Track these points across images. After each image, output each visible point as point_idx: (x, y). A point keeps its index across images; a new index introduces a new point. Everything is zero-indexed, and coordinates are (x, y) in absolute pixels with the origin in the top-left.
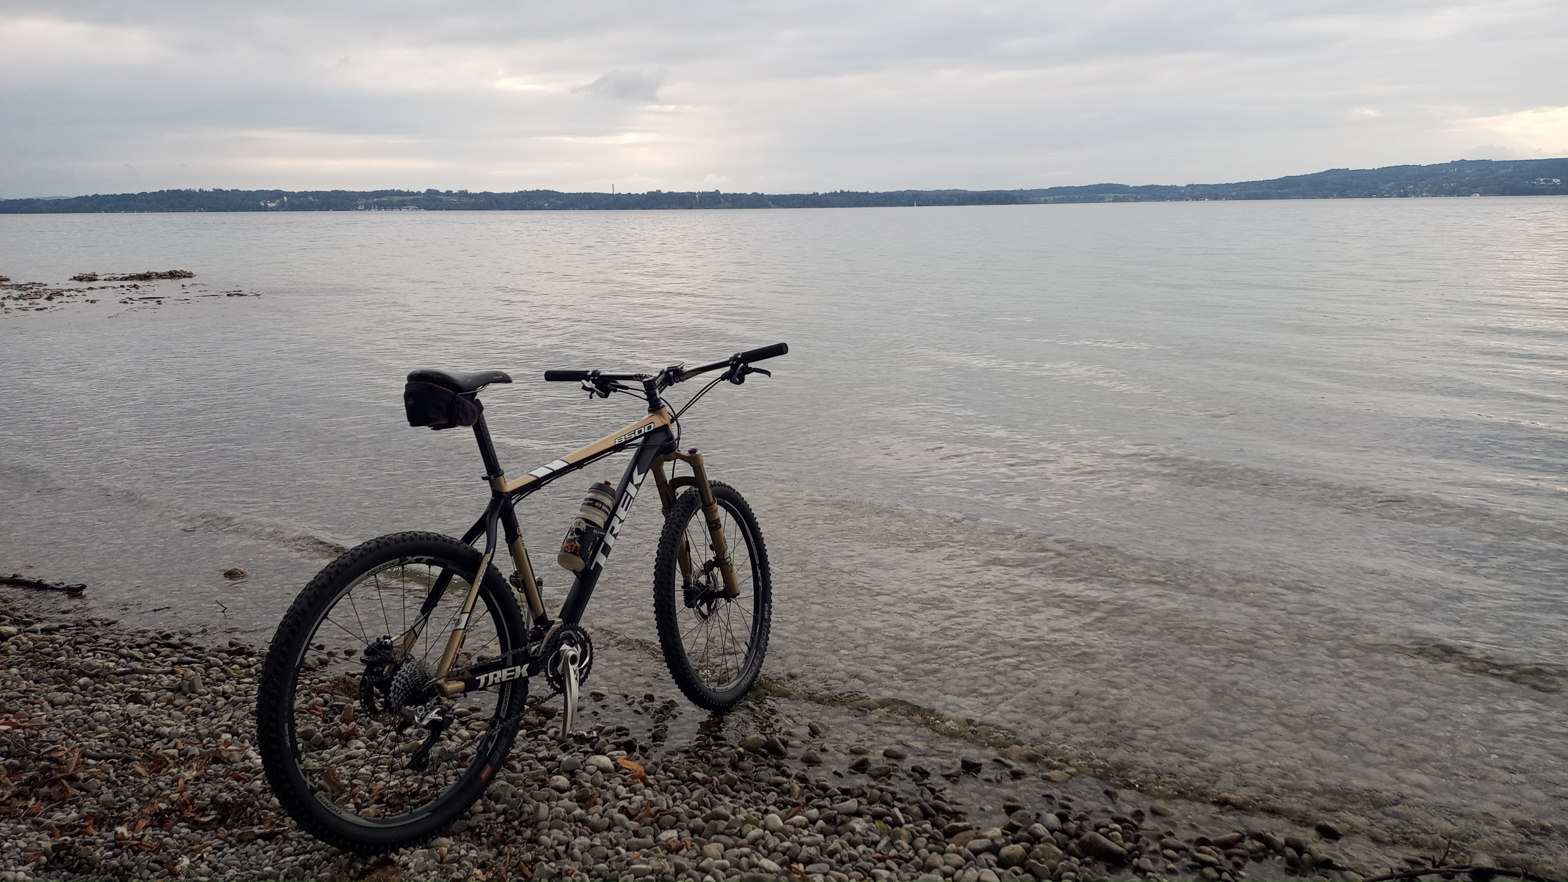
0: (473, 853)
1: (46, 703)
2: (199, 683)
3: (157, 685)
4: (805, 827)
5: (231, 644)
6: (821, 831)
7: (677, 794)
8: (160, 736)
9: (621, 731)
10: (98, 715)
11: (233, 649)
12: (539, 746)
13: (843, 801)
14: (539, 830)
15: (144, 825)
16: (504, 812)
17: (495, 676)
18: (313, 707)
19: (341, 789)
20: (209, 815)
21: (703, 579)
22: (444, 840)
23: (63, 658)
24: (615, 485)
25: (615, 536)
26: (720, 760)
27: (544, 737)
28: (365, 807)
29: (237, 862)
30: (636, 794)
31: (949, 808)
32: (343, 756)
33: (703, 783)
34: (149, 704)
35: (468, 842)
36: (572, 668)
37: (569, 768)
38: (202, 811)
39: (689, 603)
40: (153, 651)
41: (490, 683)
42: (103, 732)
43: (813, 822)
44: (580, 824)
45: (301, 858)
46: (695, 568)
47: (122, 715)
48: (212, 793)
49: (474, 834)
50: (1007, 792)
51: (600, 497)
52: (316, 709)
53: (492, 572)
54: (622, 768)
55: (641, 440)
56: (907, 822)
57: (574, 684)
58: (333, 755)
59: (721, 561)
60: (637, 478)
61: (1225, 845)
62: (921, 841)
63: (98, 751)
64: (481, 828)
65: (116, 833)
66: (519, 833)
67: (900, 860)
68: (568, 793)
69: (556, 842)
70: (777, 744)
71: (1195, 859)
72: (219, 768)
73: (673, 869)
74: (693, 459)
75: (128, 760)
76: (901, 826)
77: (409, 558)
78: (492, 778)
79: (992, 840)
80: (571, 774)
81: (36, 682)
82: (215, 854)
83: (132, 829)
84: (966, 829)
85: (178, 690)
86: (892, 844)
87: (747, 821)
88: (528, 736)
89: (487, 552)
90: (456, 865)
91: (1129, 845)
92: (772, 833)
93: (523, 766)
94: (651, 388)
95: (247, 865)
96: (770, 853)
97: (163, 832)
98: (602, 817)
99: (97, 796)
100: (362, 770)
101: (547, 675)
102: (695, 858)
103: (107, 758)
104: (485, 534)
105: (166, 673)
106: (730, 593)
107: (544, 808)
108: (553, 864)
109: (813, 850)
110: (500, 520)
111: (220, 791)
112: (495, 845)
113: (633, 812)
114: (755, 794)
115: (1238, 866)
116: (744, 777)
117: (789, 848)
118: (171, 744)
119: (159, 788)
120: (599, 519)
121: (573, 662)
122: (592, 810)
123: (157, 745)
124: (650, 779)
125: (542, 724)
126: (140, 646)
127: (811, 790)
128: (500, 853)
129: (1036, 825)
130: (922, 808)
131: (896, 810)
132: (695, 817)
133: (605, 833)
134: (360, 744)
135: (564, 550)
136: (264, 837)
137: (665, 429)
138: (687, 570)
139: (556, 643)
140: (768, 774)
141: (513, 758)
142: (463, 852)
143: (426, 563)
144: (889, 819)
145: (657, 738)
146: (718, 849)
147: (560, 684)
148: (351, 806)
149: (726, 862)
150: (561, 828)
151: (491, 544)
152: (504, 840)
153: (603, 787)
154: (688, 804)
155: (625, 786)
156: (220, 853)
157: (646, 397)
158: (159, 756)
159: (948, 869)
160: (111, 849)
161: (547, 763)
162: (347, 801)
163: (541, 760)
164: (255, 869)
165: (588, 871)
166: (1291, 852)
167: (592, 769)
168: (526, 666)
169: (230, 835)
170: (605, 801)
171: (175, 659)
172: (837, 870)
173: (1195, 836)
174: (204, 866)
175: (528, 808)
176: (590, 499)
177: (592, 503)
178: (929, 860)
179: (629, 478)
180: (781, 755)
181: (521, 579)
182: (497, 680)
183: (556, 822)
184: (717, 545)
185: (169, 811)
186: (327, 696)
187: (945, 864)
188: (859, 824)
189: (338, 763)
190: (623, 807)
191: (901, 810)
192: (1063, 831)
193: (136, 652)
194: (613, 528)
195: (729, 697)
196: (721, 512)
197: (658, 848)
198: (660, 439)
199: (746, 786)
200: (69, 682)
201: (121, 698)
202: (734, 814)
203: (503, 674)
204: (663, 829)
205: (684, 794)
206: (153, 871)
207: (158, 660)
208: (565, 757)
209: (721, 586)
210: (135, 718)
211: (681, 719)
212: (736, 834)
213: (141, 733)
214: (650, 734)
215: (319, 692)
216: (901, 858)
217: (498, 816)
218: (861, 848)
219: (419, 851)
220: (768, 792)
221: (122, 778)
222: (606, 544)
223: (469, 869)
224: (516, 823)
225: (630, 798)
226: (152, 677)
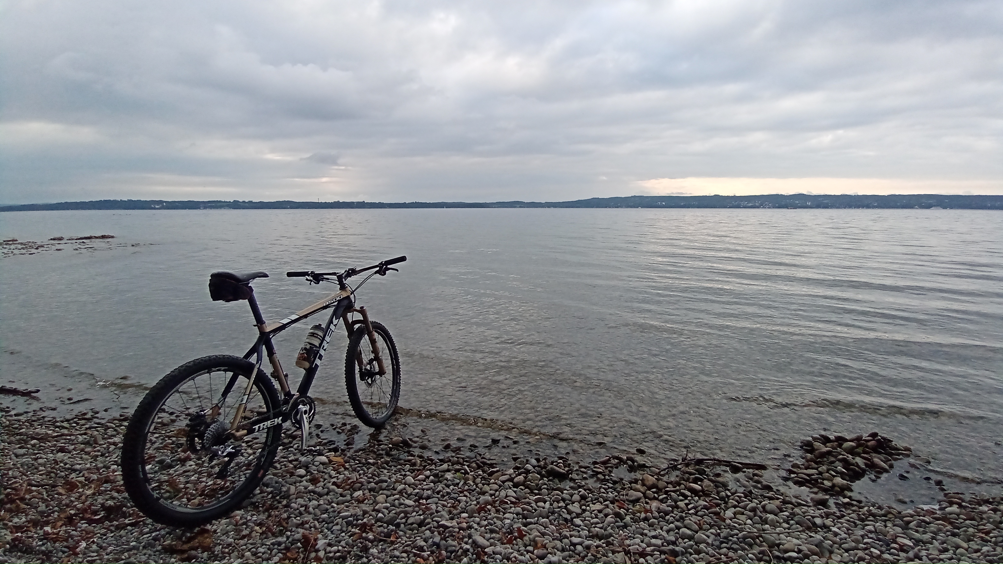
0: (255, 518)
1: (13, 455)
2: (99, 438)
3: (75, 442)
4: (424, 481)
5: (121, 416)
6: (432, 482)
7: (361, 472)
8: (75, 470)
9: (331, 442)
10: (40, 461)
11: (122, 418)
12: (289, 454)
13: (442, 465)
14: (290, 500)
15: (61, 524)
16: (271, 492)
17: (264, 425)
18: (166, 446)
19: (179, 491)
20: (99, 515)
21: (368, 367)
22: (238, 512)
23: (24, 430)
24: (323, 326)
25: (325, 350)
26: (381, 452)
27: (292, 449)
28: (193, 499)
29: (114, 542)
30: (340, 475)
31: (488, 462)
32: (182, 471)
33: (373, 464)
34: (70, 452)
35: (252, 511)
36: (304, 416)
37: (305, 464)
38: (95, 513)
39: (362, 378)
40: (75, 423)
41: (261, 429)
42: (42, 471)
43: (428, 477)
44: (312, 494)
45: (153, 534)
46: (364, 362)
47: (53, 460)
48: (102, 502)
49: (255, 507)
50: (513, 451)
51: (316, 332)
52: (168, 447)
53: (260, 372)
54: (333, 461)
55: (336, 303)
56: (471, 472)
57: (306, 424)
58: (175, 471)
59: (377, 358)
60: (335, 322)
61: (604, 463)
62: (478, 480)
63: (38, 482)
64: (259, 502)
65: (44, 531)
66: (280, 502)
67: (470, 491)
68: (305, 478)
69: (300, 506)
70: (407, 441)
71: (593, 471)
72: (108, 486)
73: (362, 512)
74: (362, 311)
75: (54, 486)
76: (468, 474)
77: (213, 369)
78: (264, 475)
79: (510, 475)
80: (306, 467)
81: (9, 444)
82: (101, 538)
83: (53, 527)
84: (498, 471)
85: (87, 443)
86: (465, 484)
87: (397, 481)
88: (284, 449)
89: (257, 363)
90: (245, 526)
91: (567, 469)
92: (409, 486)
93: (281, 466)
94: (340, 278)
95: (120, 544)
96: (409, 496)
97: (72, 528)
98: (323, 489)
99: (36, 508)
100: (193, 478)
101: (292, 421)
102: (372, 504)
103: (42, 486)
104: (256, 354)
105: (81, 435)
106: (382, 372)
107: (293, 488)
108: (299, 518)
109: (429, 492)
110: (264, 346)
111: (107, 500)
112: (267, 510)
113: (339, 484)
114: (399, 467)
115: (610, 472)
116: (393, 459)
117: (418, 493)
118: (81, 475)
119: (72, 502)
120: (316, 342)
121: (305, 414)
122: (318, 485)
123: (73, 475)
124: (347, 465)
125: (290, 442)
126: (68, 421)
127: (426, 462)
128: (269, 516)
129: (527, 465)
130: (477, 464)
131: (466, 467)
132: (371, 482)
133: (326, 496)
134: (191, 463)
135: (299, 358)
136: (131, 525)
137: (348, 297)
138: (360, 363)
139: (296, 404)
140: (405, 456)
141: (276, 462)
142: (249, 518)
143: (223, 371)
144: (463, 471)
145: (349, 444)
146: (383, 498)
147: (299, 424)
148: (185, 500)
149: (388, 505)
150: (302, 498)
151: (259, 359)
152: (272, 507)
153: (323, 472)
154: (366, 476)
155: (334, 471)
156: (105, 537)
157: (338, 283)
158: (73, 482)
159: (492, 492)
160: (41, 540)
161: (294, 463)
162: (182, 497)
163: (291, 462)
164: (125, 545)
165: (317, 520)
166: (630, 463)
167: (316, 463)
168: (280, 418)
169: (112, 526)
170: (325, 480)
171: (87, 426)
172: (442, 500)
173: (591, 461)
174: (94, 547)
175: (284, 489)
176: (312, 333)
177: (313, 335)
178: (483, 489)
179: (331, 322)
180: (410, 446)
181: (276, 375)
182: (265, 427)
183: (299, 495)
184: (375, 351)
185: (75, 515)
186: (174, 439)
187: (491, 490)
188: (449, 476)
189: (178, 475)
190: (334, 482)
191: (468, 466)
192: (539, 466)
193: (65, 424)
194: (324, 346)
195: (383, 420)
196: (376, 335)
197: (353, 501)
198: (346, 302)
199: (394, 464)
200: (26, 442)
201: (54, 450)
202: (390, 479)
203: (268, 423)
204: (355, 490)
205: (364, 471)
206: (64, 552)
207: (77, 428)
208: (303, 459)
209: (377, 369)
210: (60, 461)
211: (360, 434)
212: (391, 489)
213: (64, 470)
214: (345, 443)
215: (169, 437)
216: (471, 490)
217: (268, 495)
218: (452, 487)
219: (224, 521)
220: (405, 465)
221: (51, 497)
222: (320, 354)
223: (252, 527)
224: (278, 498)
225: (337, 477)
226: (73, 437)
